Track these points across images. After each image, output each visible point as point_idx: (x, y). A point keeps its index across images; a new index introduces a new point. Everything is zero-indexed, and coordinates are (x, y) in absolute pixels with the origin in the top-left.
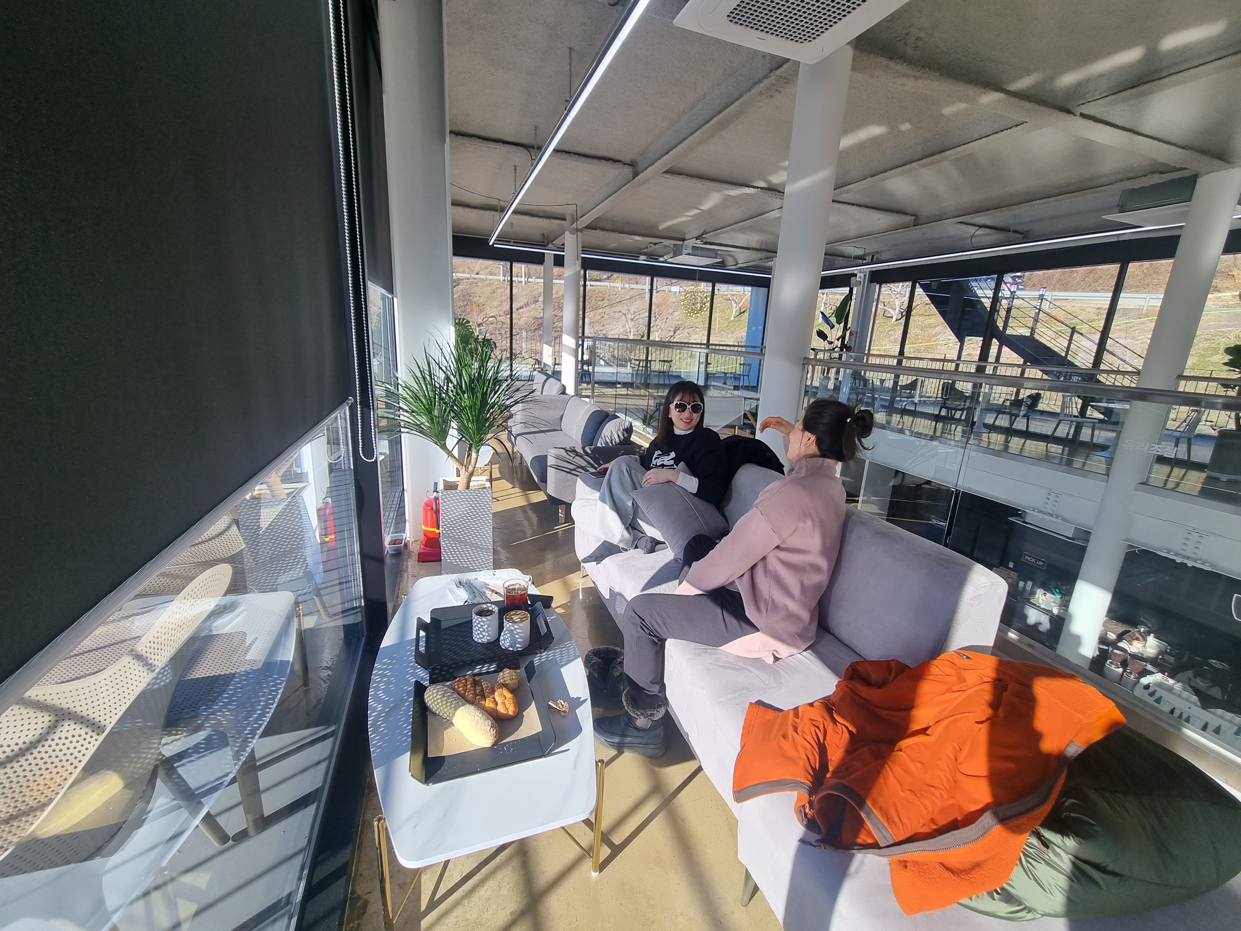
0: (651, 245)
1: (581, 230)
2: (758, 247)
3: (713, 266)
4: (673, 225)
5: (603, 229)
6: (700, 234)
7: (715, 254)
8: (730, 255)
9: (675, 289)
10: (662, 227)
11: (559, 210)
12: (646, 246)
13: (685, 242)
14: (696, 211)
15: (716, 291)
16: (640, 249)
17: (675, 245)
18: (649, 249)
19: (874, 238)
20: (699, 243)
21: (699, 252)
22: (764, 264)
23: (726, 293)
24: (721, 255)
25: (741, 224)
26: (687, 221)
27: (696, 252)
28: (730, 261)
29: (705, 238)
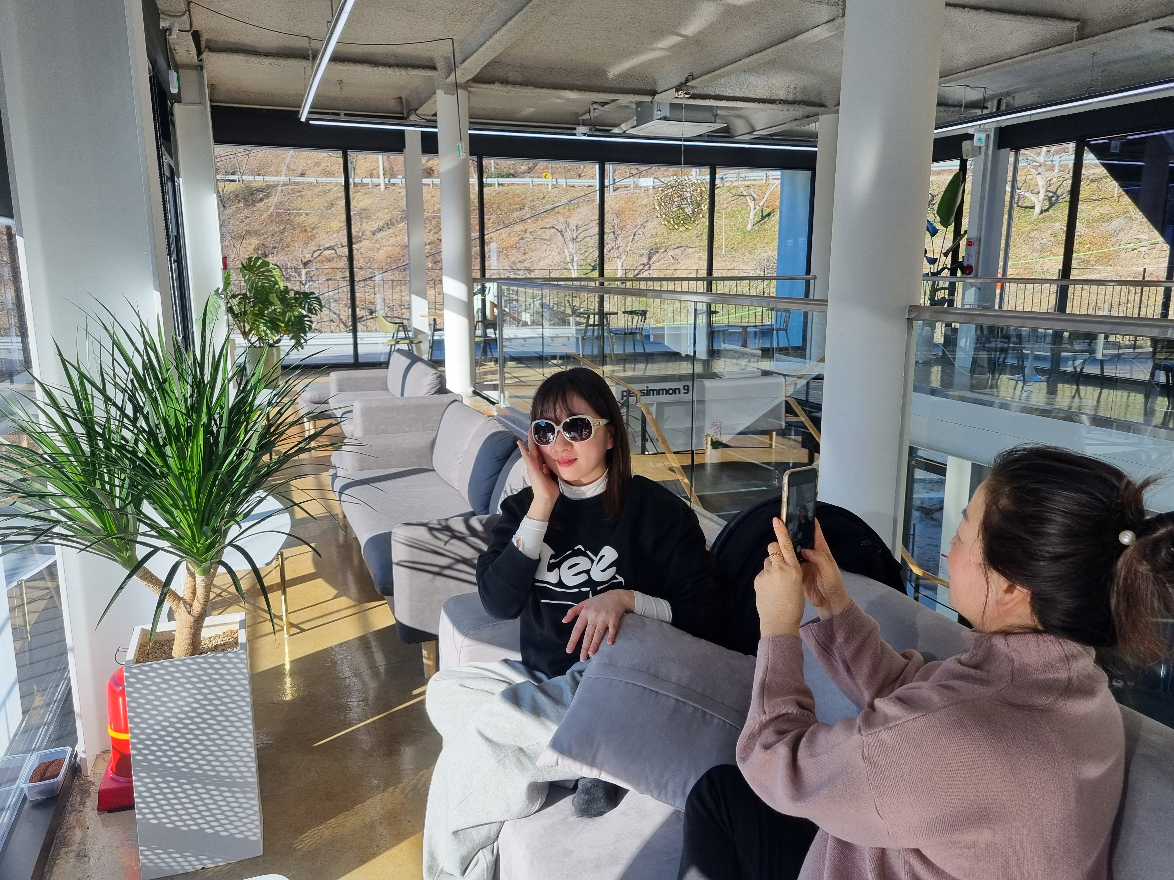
0: (596, 106)
1: (465, 86)
2: (790, 98)
3: (710, 137)
4: (633, 68)
5: (504, 82)
6: (683, 80)
7: (713, 115)
8: (740, 117)
9: (647, 182)
10: (614, 72)
11: (422, 51)
12: (587, 109)
13: (657, 97)
14: (673, 40)
15: (718, 182)
16: (577, 115)
17: (639, 104)
18: (594, 114)
19: (1004, 66)
20: (681, 98)
21: (684, 114)
22: (802, 128)
23: (735, 184)
24: (722, 118)
25: (756, 56)
26: (659, 59)
27: (677, 114)
28: (740, 127)
29: (692, 87)
